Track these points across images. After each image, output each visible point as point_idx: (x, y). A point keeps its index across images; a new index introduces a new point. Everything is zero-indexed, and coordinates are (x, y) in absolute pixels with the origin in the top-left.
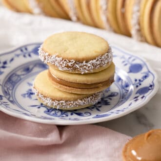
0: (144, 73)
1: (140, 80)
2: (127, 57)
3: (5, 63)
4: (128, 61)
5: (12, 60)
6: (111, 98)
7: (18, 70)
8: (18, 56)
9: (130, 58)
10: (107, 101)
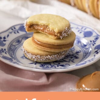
0: (95, 36)
1: (94, 41)
2: (80, 28)
3: (4, 38)
4: (82, 30)
5: (8, 36)
6: (78, 54)
7: (13, 42)
8: (11, 33)
9: (82, 28)
10: (76, 56)
